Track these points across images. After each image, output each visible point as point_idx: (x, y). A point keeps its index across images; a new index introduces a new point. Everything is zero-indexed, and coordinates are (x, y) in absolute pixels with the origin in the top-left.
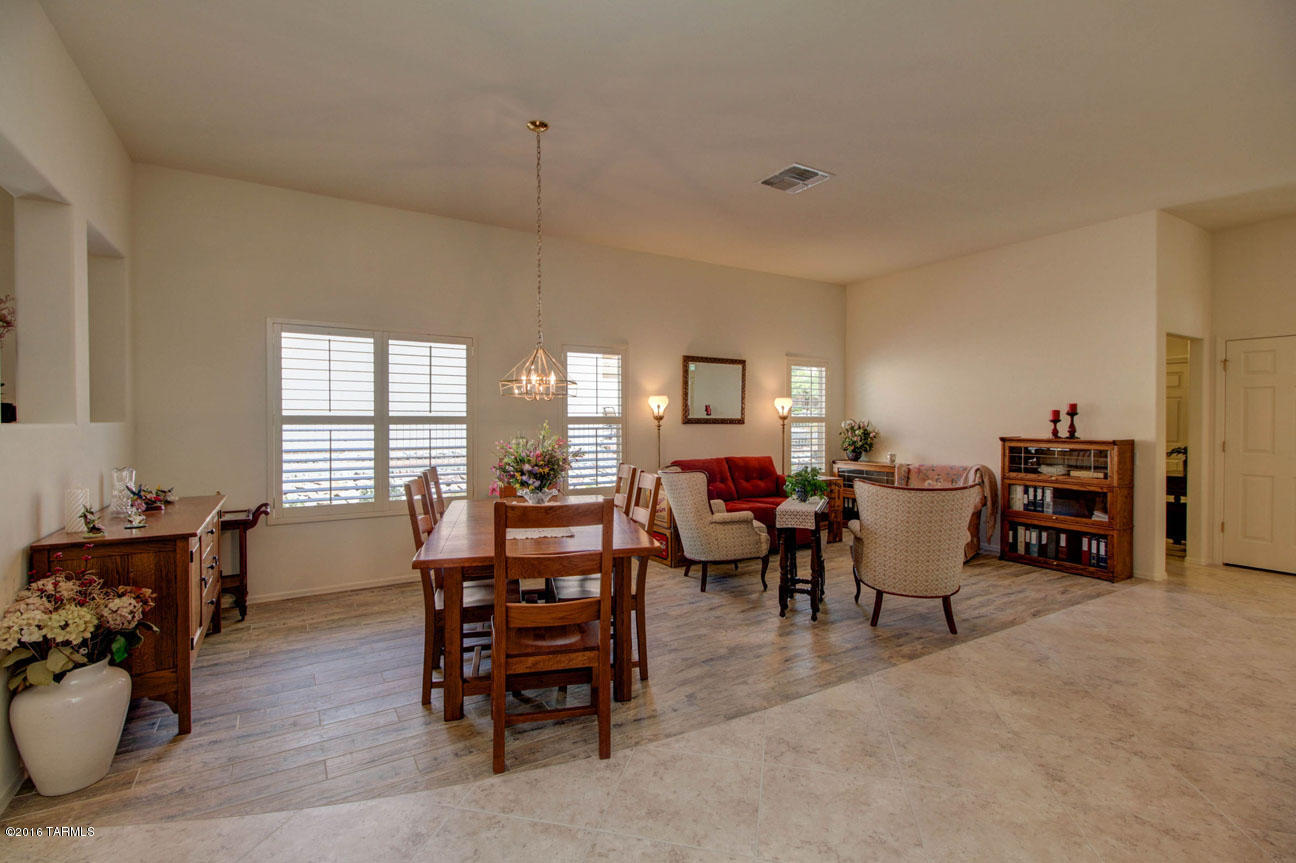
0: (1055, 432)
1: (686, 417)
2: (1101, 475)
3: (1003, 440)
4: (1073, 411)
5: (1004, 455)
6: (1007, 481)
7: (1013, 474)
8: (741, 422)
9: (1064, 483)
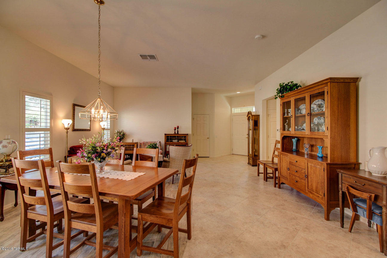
0: (175, 132)
1: (74, 128)
2: (185, 141)
3: (165, 134)
4: (178, 128)
5: (165, 138)
6: (166, 144)
7: (167, 142)
8: (90, 130)
9: (178, 143)
